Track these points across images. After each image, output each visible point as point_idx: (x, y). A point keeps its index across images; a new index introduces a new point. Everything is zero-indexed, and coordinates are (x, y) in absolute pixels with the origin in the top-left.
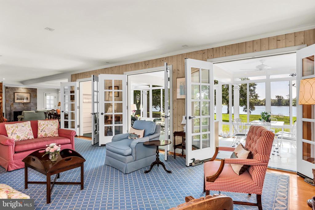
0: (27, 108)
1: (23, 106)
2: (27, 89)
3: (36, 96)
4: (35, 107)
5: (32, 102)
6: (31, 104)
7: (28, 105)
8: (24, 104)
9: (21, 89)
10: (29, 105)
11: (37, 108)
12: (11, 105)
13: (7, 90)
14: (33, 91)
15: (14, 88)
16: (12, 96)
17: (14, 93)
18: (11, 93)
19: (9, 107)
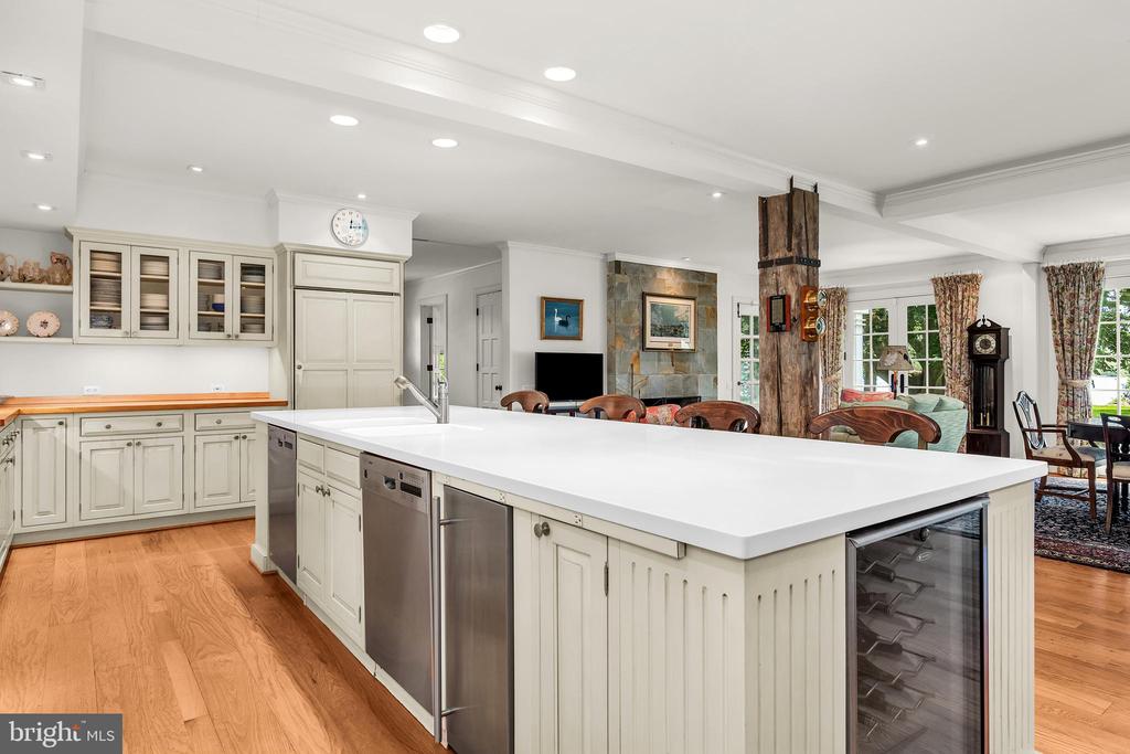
0: (686, 379)
1: (672, 370)
2: (687, 273)
3: (714, 313)
4: (712, 377)
5: (701, 345)
7: (688, 364)
8: (674, 356)
9: (665, 275)
11: (716, 380)
12: (632, 366)
13: (619, 278)
14: (704, 286)
15: (643, 272)
16: (637, 314)
17: (644, 296)
18: (632, 295)
19: (626, 375)
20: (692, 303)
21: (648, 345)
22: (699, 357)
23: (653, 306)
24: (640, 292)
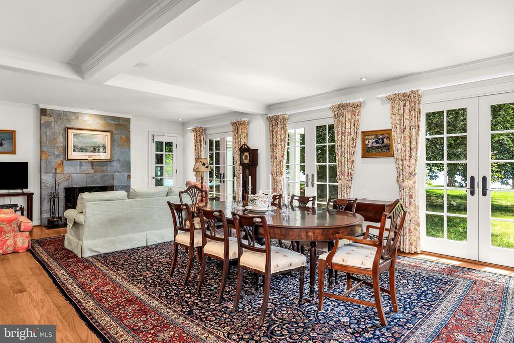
0: (104, 176)
1: (92, 171)
2: (105, 118)
3: (128, 140)
4: (126, 175)
5: (116, 157)
6: (115, 164)
7: (105, 168)
8: (94, 163)
9: (86, 118)
10: (109, 169)
11: (129, 176)
12: (56, 169)
13: (44, 119)
14: (119, 125)
15: (66, 115)
16: (61, 139)
17: (66, 130)
18: (57, 128)
19: (51, 175)
20: (109, 134)
21: (70, 157)
22: (116, 165)
23: (75, 135)
24: (64, 127)
